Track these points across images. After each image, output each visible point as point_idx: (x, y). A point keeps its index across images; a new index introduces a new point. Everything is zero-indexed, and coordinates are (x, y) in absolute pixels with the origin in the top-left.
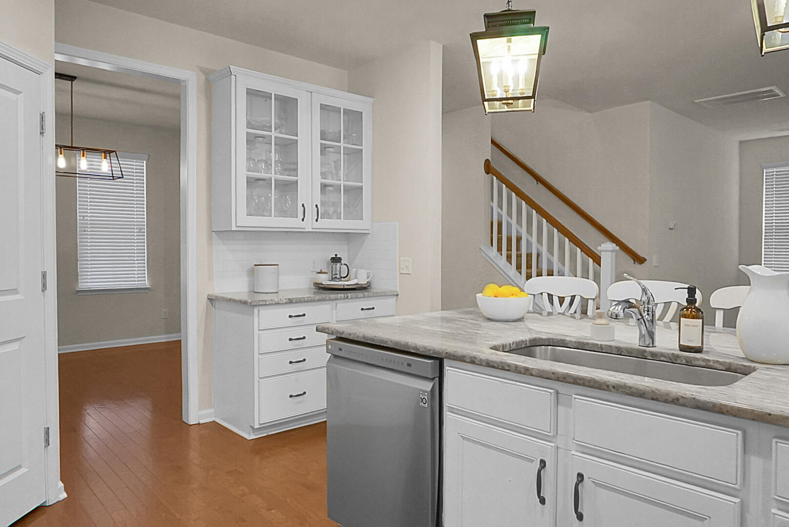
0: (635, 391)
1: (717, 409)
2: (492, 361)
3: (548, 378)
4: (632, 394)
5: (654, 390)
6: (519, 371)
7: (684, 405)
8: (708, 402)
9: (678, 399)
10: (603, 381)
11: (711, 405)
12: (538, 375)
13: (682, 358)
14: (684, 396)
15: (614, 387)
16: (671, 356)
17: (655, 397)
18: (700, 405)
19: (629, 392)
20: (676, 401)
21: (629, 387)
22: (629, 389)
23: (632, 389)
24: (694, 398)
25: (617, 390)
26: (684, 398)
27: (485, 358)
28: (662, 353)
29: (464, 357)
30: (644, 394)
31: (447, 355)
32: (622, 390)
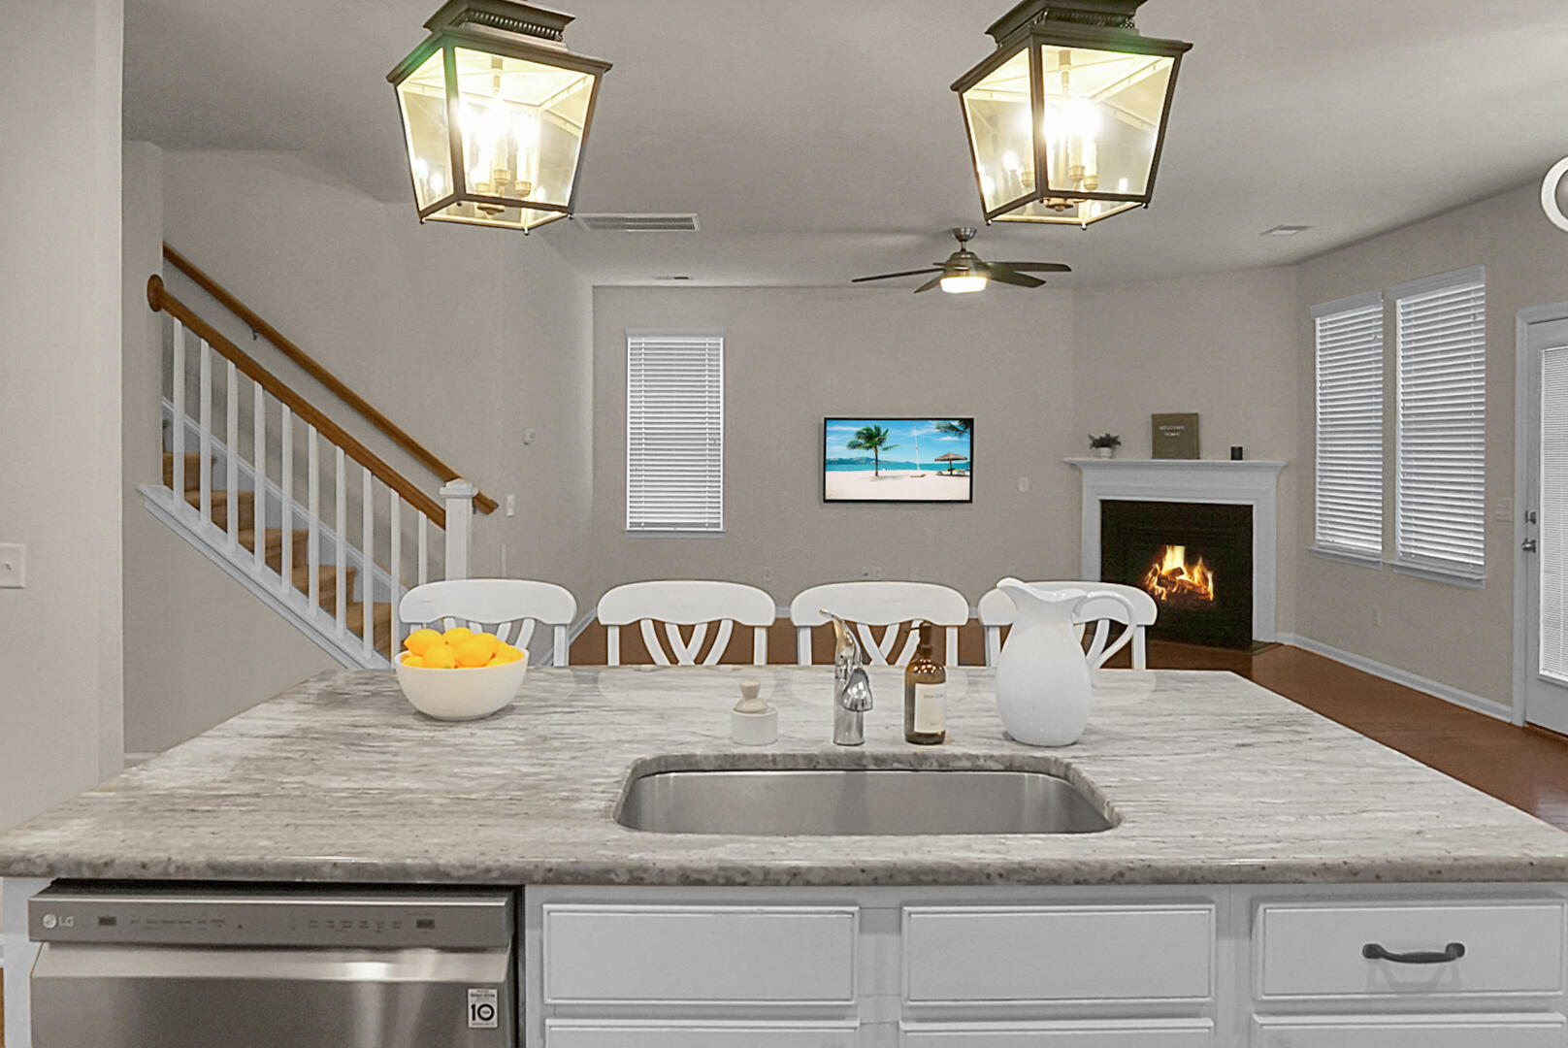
0: (1043, 875)
1: (1185, 879)
2: (696, 871)
3: (849, 884)
4: (1038, 882)
5: (1078, 865)
6: (774, 880)
7: (1132, 882)
8: (1173, 869)
9: (1122, 874)
10: (977, 866)
11: (1177, 872)
12: (826, 880)
13: (932, 760)
14: (1131, 865)
15: (1001, 876)
16: (912, 760)
17: (1081, 879)
18: (1160, 876)
19: (1032, 878)
20: (1118, 879)
21: (1031, 869)
22: (1031, 872)
23: (1038, 871)
24: (1149, 866)
25: (1008, 879)
26: (1131, 869)
27: (673, 866)
28: (894, 755)
29: (608, 871)
30: (1060, 876)
31: (551, 875)
32: (1016, 877)
